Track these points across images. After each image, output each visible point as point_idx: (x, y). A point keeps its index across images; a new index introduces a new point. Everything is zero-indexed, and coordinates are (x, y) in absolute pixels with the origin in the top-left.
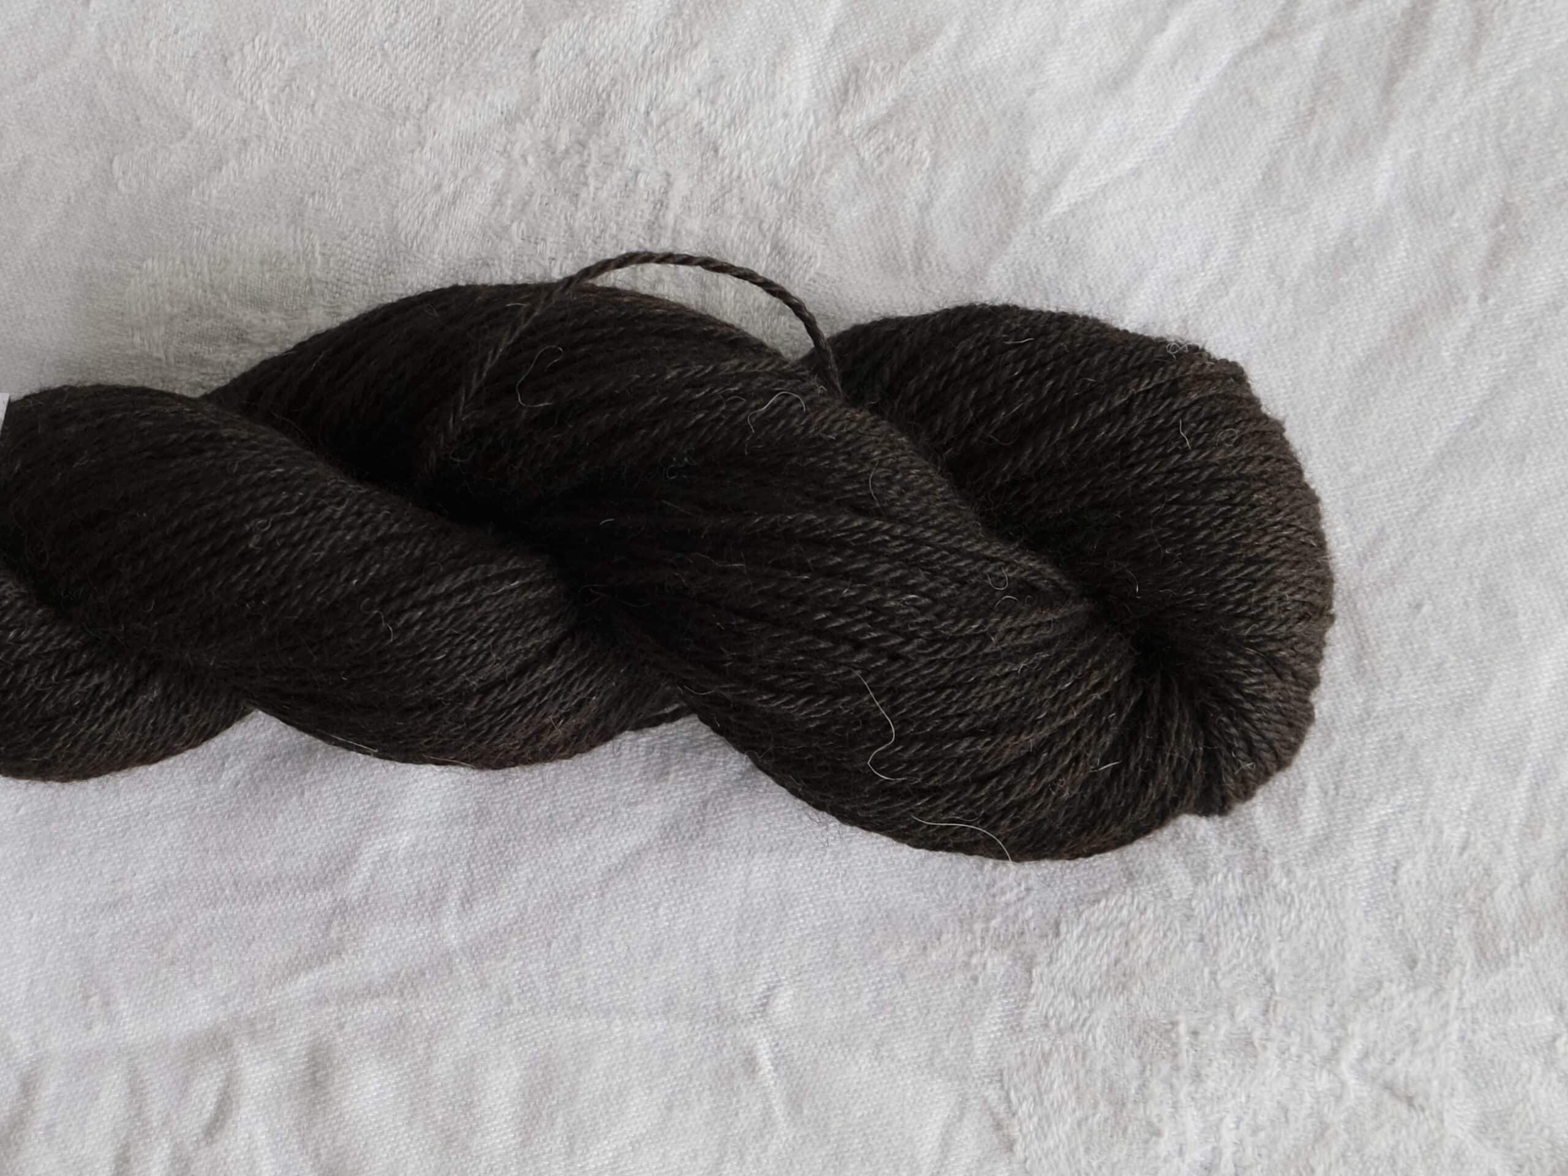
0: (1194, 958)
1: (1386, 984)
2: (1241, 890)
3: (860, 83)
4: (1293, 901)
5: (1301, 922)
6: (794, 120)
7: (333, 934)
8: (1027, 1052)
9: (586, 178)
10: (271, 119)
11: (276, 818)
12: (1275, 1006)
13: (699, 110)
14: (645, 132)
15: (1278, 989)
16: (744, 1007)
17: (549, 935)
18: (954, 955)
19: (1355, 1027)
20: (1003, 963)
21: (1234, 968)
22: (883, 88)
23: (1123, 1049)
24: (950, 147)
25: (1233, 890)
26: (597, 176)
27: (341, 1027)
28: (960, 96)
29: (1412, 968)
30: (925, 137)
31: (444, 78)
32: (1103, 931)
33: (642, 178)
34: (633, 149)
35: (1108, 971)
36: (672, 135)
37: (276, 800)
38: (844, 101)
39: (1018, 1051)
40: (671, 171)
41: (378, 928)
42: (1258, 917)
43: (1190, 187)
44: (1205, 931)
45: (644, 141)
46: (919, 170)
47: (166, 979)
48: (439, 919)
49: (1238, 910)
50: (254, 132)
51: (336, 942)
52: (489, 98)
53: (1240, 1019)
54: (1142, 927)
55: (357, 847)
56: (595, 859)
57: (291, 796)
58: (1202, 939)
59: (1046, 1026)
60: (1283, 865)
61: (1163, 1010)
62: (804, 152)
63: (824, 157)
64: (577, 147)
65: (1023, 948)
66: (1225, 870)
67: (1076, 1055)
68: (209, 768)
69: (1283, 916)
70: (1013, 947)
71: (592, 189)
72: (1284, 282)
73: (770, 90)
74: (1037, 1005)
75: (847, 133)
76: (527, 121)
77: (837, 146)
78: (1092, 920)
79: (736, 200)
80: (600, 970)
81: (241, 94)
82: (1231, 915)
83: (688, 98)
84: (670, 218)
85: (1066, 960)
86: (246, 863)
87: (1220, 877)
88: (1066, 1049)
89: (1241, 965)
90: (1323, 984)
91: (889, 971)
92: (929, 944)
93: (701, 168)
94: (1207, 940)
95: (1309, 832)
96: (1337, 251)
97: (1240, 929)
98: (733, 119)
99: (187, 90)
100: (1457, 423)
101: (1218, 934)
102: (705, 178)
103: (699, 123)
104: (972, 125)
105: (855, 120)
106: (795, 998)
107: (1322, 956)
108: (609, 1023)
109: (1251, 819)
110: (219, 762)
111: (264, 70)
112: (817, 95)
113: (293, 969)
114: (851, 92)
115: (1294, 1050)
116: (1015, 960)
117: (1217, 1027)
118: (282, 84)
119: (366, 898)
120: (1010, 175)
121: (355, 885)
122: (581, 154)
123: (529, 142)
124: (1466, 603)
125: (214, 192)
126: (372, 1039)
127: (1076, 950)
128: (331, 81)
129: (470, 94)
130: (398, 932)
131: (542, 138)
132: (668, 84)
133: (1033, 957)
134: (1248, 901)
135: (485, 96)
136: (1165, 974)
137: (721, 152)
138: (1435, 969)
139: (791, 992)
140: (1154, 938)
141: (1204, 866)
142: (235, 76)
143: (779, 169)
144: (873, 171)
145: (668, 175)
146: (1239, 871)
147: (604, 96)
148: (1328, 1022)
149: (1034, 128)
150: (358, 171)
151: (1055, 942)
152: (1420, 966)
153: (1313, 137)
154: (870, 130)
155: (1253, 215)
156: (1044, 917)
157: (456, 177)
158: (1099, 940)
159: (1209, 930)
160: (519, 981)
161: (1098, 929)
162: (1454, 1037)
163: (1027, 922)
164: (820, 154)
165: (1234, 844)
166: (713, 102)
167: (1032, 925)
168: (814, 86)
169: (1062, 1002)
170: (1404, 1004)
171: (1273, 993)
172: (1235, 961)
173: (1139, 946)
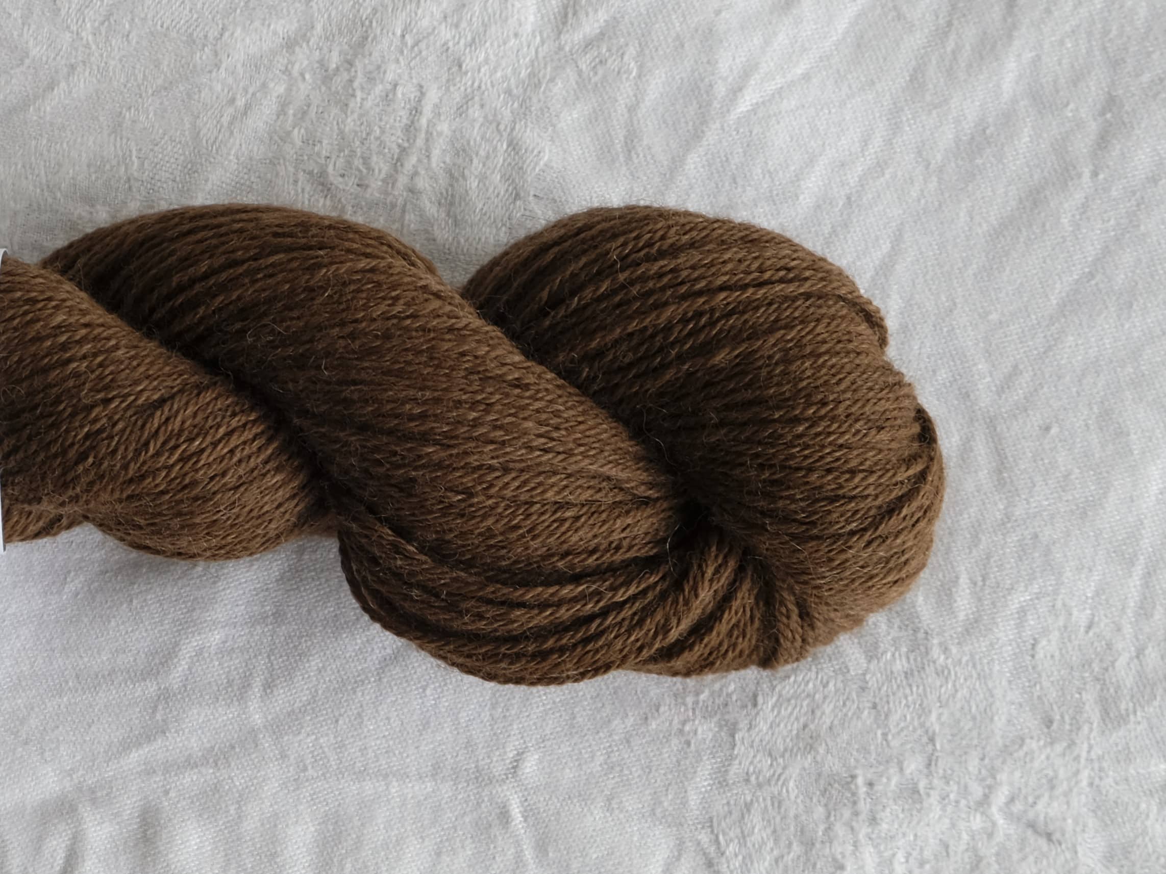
0: (868, 722)
1: (1028, 741)
2: (906, 665)
3: (577, 8)
4: (949, 673)
5: (956, 691)
6: (523, 39)
7: (158, 717)
8: (732, 802)
9: (354, 90)
10: (94, 47)
11: (109, 622)
12: (937, 760)
13: (445, 33)
14: (402, 52)
15: (938, 747)
16: (498, 769)
17: (337, 714)
18: (670, 724)
19: (1002, 777)
20: (710, 730)
21: (902, 730)
22: (596, 11)
23: (811, 799)
24: (652, 58)
25: (900, 665)
26: (362, 88)
27: (167, 792)
28: (660, 17)
29: (1048, 727)
30: (632, 51)
31: (235, 11)
32: (793, 702)
33: (400, 90)
34: (392, 66)
35: (798, 735)
36: (424, 53)
37: (109, 608)
38: (564, 23)
39: (725, 801)
40: (423, 83)
41: (195, 711)
42: (921, 688)
43: (850, 87)
44: (877, 700)
45: (401, 59)
46: (627, 79)
47: (22, 756)
48: (246, 703)
49: (904, 682)
50: (80, 58)
51: (161, 723)
52: (272, 27)
53: (908, 772)
54: (825, 698)
55: (177, 644)
56: (373, 650)
57: (121, 604)
58: (875, 706)
59: (747, 781)
60: (940, 644)
61: (844, 766)
62: (533, 66)
63: (549, 69)
64: (346, 66)
65: (727, 717)
66: (893, 649)
67: (773, 805)
68: (54, 583)
69: (941, 686)
70: (718, 716)
71: (358, 99)
72: (929, 164)
73: (504, 15)
74: (740, 764)
75: (567, 48)
76: (304, 45)
77: (559, 60)
78: (784, 692)
79: (477, 106)
80: (378, 742)
81: (68, 27)
82: (898, 686)
83: (435, 23)
84: (424, 121)
85: (763, 727)
86: (86, 659)
87: (889, 655)
88: (764, 799)
89: (908, 727)
90: (975, 742)
91: (616, 738)
92: (649, 715)
93: (448, 81)
94: (879, 707)
95: (962, 616)
96: (973, 138)
97: (906, 697)
98: (473, 40)
99: (23, 24)
100: (1076, 277)
101: (888, 702)
102: (452, 89)
103: (445, 44)
104: (670, 40)
105: (574, 37)
106: (540, 761)
107: (974, 718)
108: (387, 785)
109: (914, 607)
110: (62, 577)
111: (87, 7)
112: (542, 18)
113: (126, 746)
114: (570, 15)
115: (952, 796)
116: (721, 727)
117: (889, 779)
118: (102, 19)
119: (185, 686)
120: (702, 80)
121: (176, 675)
122: (349, 70)
123: (306, 62)
124: (1087, 425)
125: (48, 109)
126: (192, 802)
127: (771, 717)
128: (143, 15)
129: (257, 24)
130: (212, 714)
131: (317, 59)
132: (420, 12)
133: (735, 724)
134: (912, 674)
135: (269, 25)
136: (845, 737)
137: (464, 66)
138: (1067, 727)
139: (536, 757)
140: (835, 707)
141: (876, 645)
142: (63, 12)
143: (513, 81)
144: (590, 79)
145: (421, 87)
146: (904, 649)
147: (367, 23)
148: (980, 772)
149: (721, 41)
150: (166, 89)
151: (754, 712)
152: (1055, 726)
153: (950, 45)
154: (586, 47)
155: (903, 110)
156: (744, 691)
157: (247, 92)
158: (790, 709)
159: (881, 699)
160: (312, 752)
161: (789, 700)
162: (1084, 783)
163: (729, 695)
164: (545, 68)
165: (900, 628)
166: (457, 26)
167: (734, 698)
168: (539, 11)
169: (760, 761)
170: (1043, 757)
171: (935, 750)
172: (902, 724)
173: (823, 713)
